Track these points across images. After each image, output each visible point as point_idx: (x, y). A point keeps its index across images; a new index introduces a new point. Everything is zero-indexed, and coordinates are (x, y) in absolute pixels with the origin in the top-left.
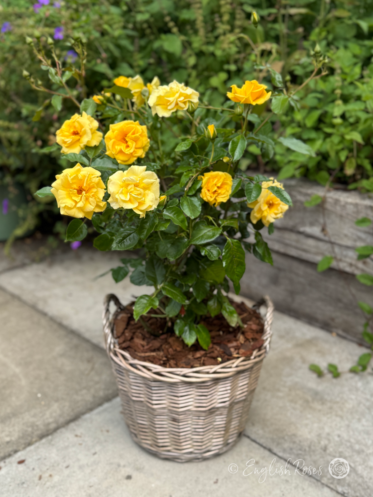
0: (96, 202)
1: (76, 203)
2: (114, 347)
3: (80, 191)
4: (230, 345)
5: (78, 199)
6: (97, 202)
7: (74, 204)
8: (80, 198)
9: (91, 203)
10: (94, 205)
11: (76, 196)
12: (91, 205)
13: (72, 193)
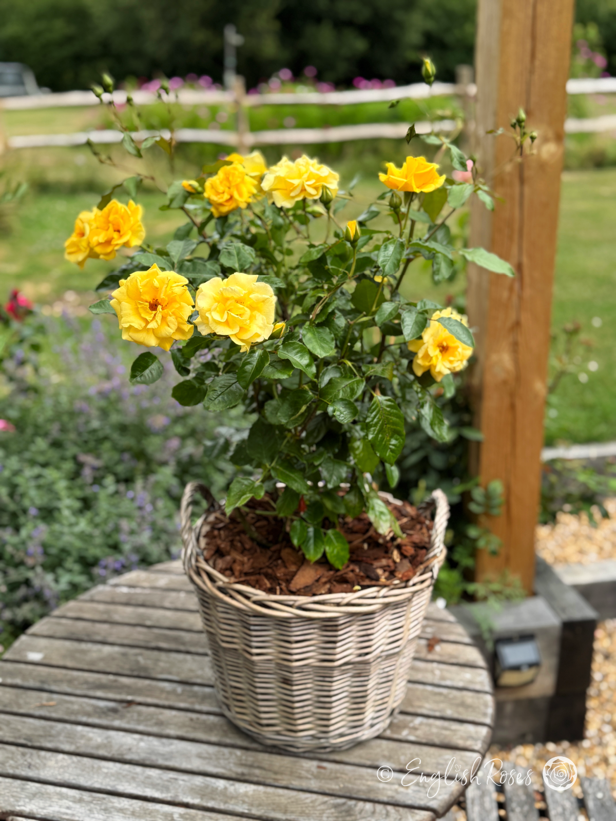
0: (176, 323)
1: (147, 322)
2: (197, 561)
3: (154, 306)
4: (376, 564)
5: (151, 317)
6: (179, 323)
7: (143, 324)
8: (153, 315)
9: (169, 324)
10: (174, 327)
11: (148, 312)
12: (169, 327)
13: (142, 307)
